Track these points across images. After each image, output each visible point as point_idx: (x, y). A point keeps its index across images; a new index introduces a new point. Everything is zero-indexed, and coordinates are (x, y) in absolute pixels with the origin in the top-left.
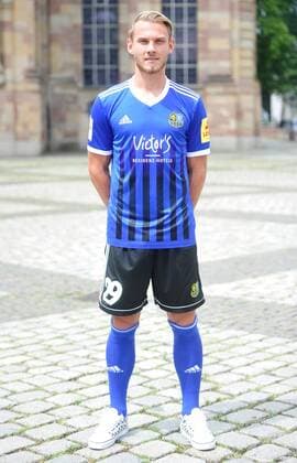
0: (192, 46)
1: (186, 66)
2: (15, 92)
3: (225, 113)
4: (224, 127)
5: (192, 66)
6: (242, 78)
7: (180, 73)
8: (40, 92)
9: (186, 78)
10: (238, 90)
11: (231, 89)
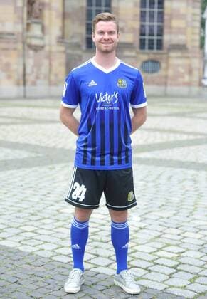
0: (160, 24)
1: (155, 38)
2: (50, 52)
3: (181, 70)
4: (180, 80)
5: (159, 38)
6: (193, 47)
7: (151, 42)
8: (65, 52)
9: (155, 46)
10: (190, 55)
11: (186, 55)
